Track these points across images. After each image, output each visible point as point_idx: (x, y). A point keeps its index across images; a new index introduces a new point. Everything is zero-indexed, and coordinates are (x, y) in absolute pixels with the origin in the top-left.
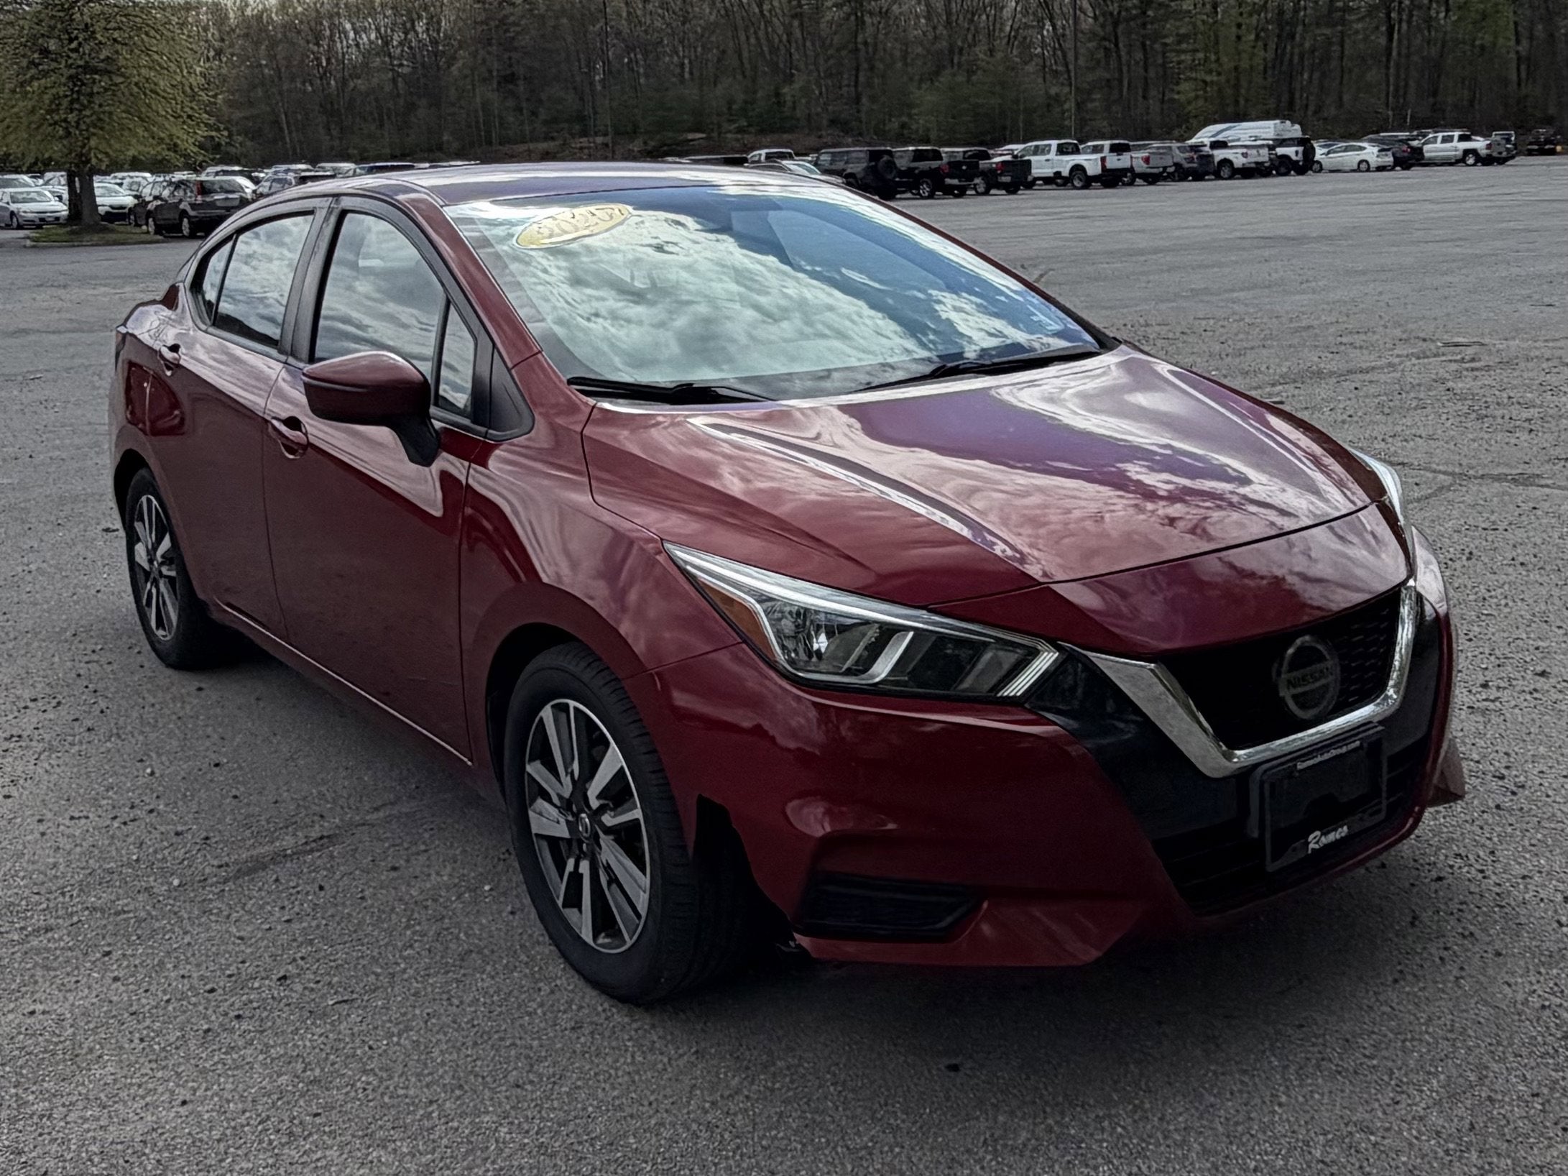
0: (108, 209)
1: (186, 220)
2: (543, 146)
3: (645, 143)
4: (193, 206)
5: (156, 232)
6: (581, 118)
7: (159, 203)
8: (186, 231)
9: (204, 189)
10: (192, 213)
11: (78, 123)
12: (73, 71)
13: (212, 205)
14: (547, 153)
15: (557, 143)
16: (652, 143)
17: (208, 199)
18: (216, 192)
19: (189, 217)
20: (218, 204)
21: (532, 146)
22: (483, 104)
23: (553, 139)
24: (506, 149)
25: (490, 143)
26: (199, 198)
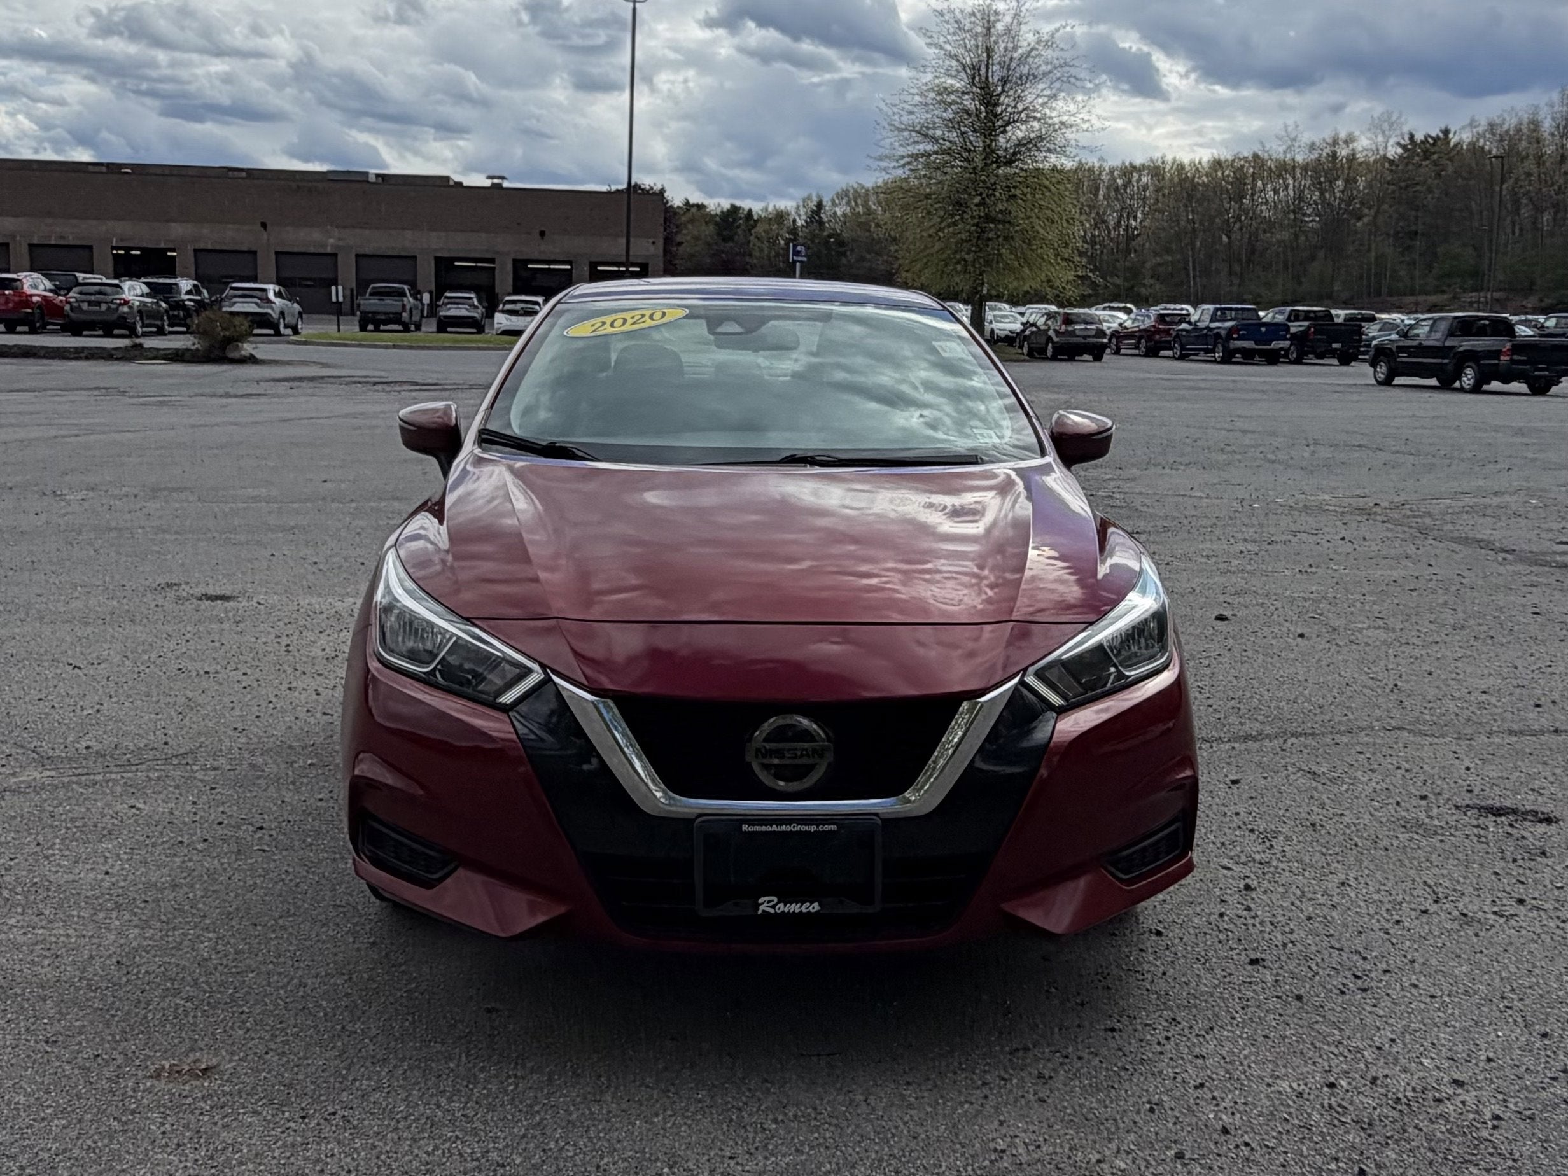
0: (1007, 333)
1: (1050, 345)
2: (1433, 299)
3: (1541, 300)
4: (1057, 332)
5: (1028, 355)
6: (1475, 274)
7: (1034, 329)
8: (1050, 352)
9: (1068, 320)
10: (1056, 339)
11: (974, 261)
12: (976, 221)
13: (1073, 333)
14: (1435, 306)
15: (1445, 297)
16: (1546, 301)
17: (1070, 329)
18: (1077, 323)
19: (1053, 342)
20: (1078, 333)
21: (1421, 298)
22: (1376, 259)
23: (1443, 292)
24: (1395, 299)
25: (1379, 294)
26: (1063, 327)
